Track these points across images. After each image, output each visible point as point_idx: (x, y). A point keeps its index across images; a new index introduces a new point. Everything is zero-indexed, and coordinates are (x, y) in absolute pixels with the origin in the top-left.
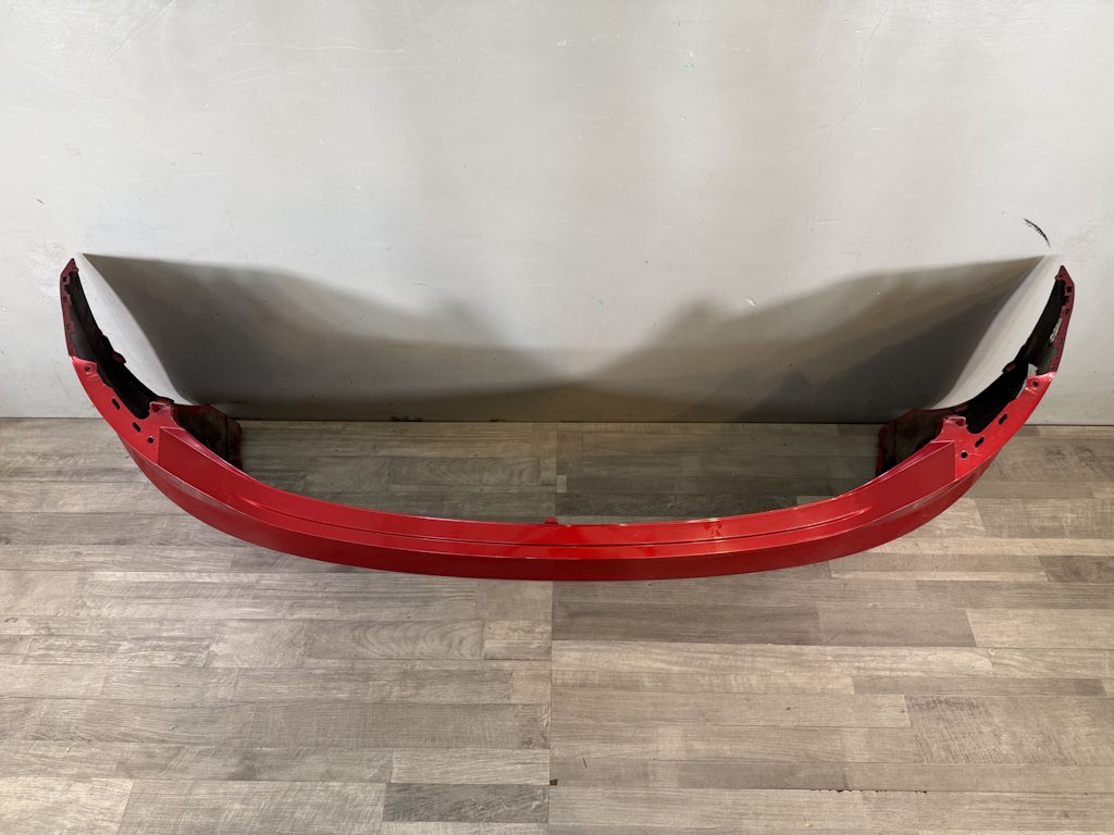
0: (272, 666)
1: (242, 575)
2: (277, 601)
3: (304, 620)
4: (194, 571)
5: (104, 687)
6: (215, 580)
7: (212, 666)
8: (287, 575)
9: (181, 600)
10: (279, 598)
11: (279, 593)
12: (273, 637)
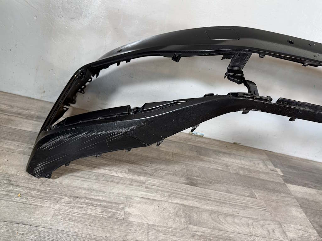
0: (169, 226)
1: (135, 176)
2: (160, 192)
3: (180, 204)
4: (107, 170)
5: (51, 221)
6: (120, 176)
7: (129, 220)
8: (161, 181)
9: (101, 182)
10: (160, 190)
11: (160, 188)
12: (164, 210)
